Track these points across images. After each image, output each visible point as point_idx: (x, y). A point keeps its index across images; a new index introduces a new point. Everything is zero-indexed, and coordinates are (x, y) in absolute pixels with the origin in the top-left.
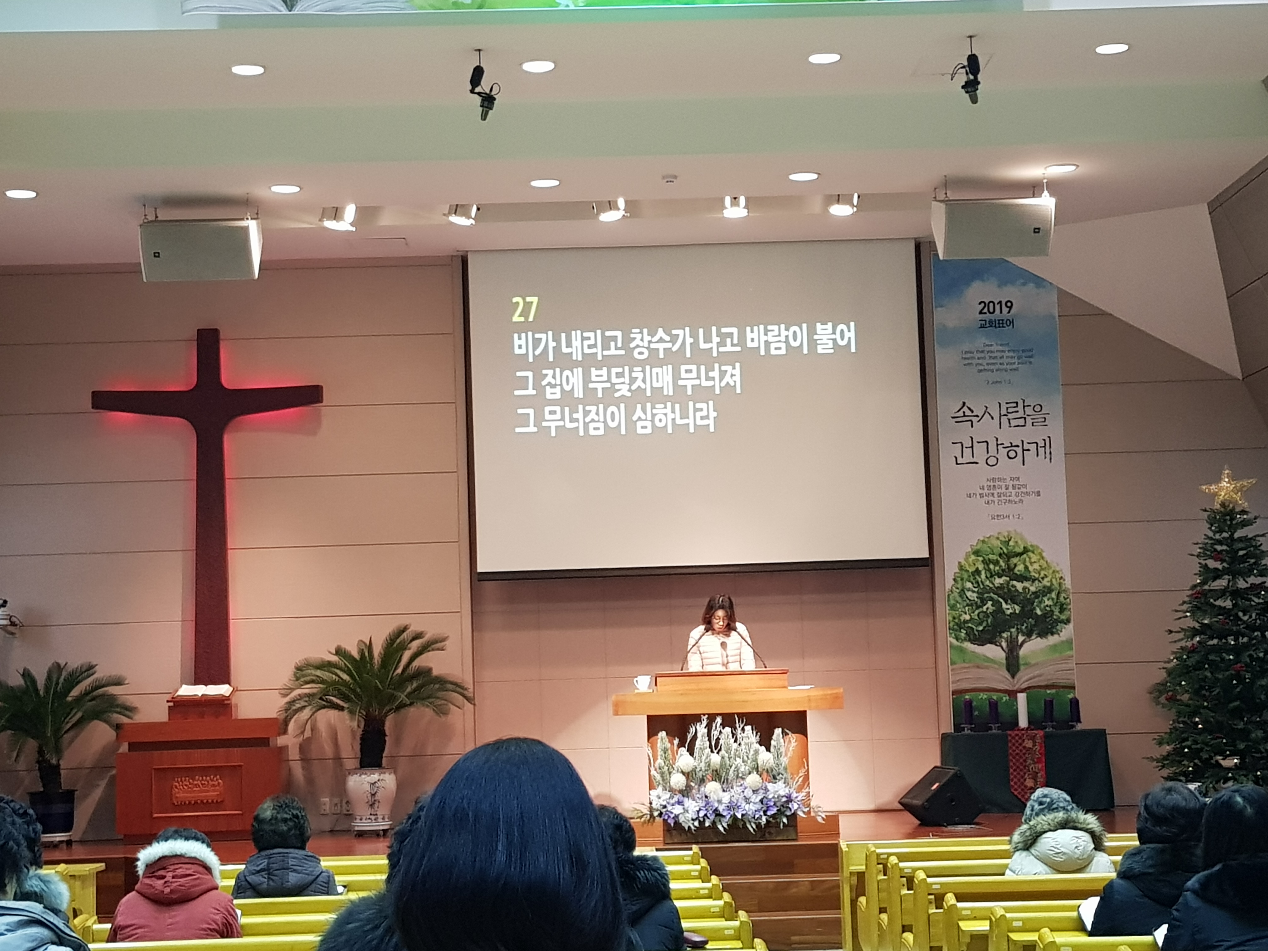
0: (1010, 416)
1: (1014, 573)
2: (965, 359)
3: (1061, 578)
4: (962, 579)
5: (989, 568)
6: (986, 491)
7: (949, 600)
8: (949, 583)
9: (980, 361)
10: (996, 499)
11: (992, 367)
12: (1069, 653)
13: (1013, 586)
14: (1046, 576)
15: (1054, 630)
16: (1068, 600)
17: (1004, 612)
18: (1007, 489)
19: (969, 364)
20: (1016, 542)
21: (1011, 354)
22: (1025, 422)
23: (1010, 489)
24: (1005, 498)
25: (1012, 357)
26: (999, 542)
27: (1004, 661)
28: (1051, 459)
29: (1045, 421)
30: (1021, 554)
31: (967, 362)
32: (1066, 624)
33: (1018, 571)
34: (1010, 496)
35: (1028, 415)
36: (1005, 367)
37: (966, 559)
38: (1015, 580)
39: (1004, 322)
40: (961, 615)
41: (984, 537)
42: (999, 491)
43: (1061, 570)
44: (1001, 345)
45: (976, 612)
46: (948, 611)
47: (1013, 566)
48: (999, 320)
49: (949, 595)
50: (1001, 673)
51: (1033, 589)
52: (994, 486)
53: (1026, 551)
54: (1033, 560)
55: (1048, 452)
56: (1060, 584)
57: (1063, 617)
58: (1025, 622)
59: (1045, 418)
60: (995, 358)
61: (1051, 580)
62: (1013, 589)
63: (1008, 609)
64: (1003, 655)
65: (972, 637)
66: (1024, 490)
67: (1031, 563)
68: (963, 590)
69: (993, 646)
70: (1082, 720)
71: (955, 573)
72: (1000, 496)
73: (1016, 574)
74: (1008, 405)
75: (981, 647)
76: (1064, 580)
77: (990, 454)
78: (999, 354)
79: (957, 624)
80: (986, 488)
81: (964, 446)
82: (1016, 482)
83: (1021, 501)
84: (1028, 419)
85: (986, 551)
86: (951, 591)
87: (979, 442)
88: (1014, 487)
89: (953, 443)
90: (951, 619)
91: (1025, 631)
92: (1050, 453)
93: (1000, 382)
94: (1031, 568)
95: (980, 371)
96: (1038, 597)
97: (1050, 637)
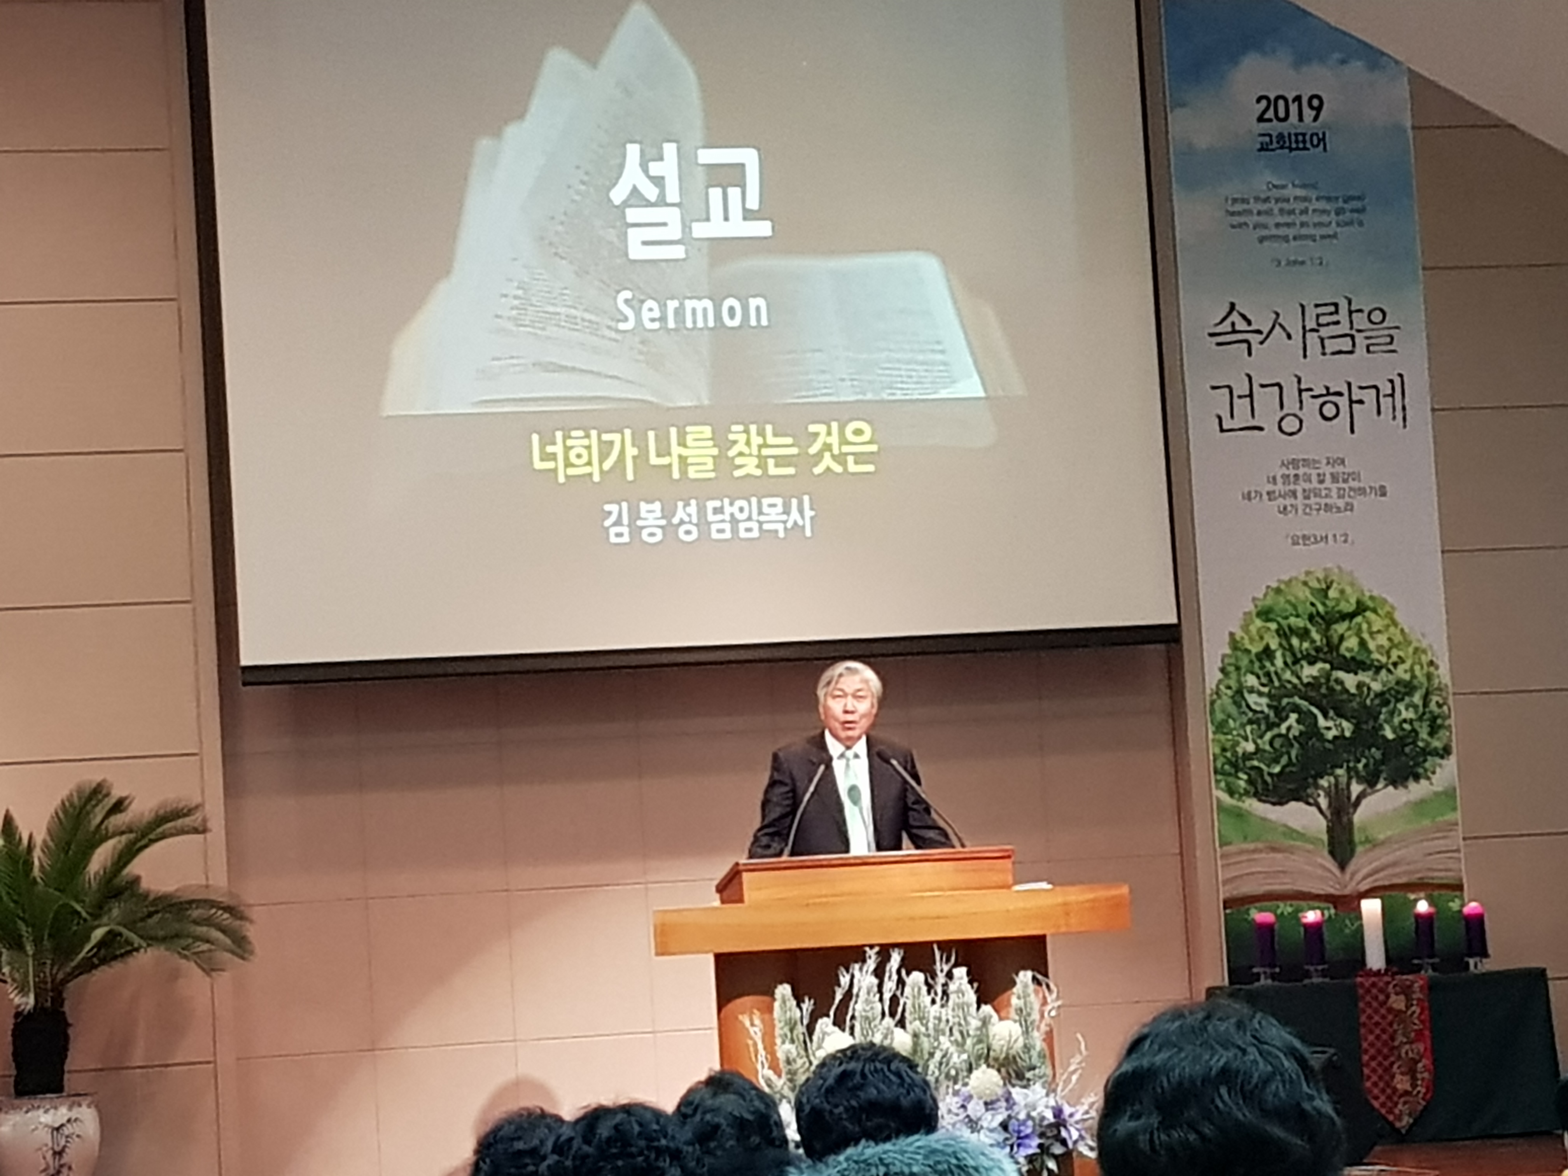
0: (1324, 332)
1: (1339, 655)
2: (1233, 214)
3: (1431, 663)
4: (1238, 668)
5: (1291, 646)
6: (1280, 487)
7: (1212, 712)
8: (1213, 676)
9: (1262, 219)
10: (1300, 501)
11: (1282, 231)
12: (1450, 817)
13: (1339, 682)
14: (1402, 660)
15: (1421, 771)
16: (1445, 708)
17: (1322, 735)
18: (1321, 482)
19: (1240, 225)
20: (1342, 592)
21: (1322, 205)
22: (1354, 345)
23: (1328, 483)
24: (1318, 500)
25: (1324, 212)
26: (1308, 592)
27: (1325, 837)
28: (1404, 419)
29: (1391, 343)
30: (1351, 616)
31: (1236, 220)
32: (1442, 757)
33: (1349, 650)
34: (1327, 496)
35: (1359, 331)
36: (1311, 231)
37: (1245, 628)
38: (1341, 669)
39: (1308, 138)
40: (1237, 744)
41: (1279, 581)
42: (1307, 486)
43: (1431, 646)
44: (1304, 186)
45: (1268, 736)
46: (1211, 736)
47: (1335, 640)
48: (1296, 135)
49: (1212, 703)
50: (1319, 860)
51: (1376, 687)
52: (1296, 476)
53: (1361, 609)
54: (1375, 629)
55: (1399, 406)
56: (1429, 677)
57: (1437, 744)
58: (1363, 755)
59: (1392, 338)
60: (1292, 212)
61: (1412, 670)
62: (1338, 688)
63: (1329, 729)
64: (1323, 823)
65: (1260, 787)
66: (1354, 484)
67: (1371, 634)
68: (1239, 692)
69: (1301, 805)
70: (1490, 951)
71: (1224, 656)
72: (1307, 498)
73: (1344, 657)
74: (1320, 310)
75: (1278, 808)
76: (1437, 668)
77: (1285, 411)
78: (1300, 206)
79: (1229, 762)
80: (1279, 480)
81: (1235, 394)
82: (1340, 469)
83: (1350, 507)
84: (1359, 338)
85: (1286, 610)
86: (1217, 693)
87: (1263, 386)
88: (1335, 478)
89: (1214, 388)
90: (1218, 751)
91: (1363, 774)
92: (1404, 408)
93: (1303, 263)
94: (1372, 645)
95: (1262, 240)
96: (1387, 703)
97: (1412, 785)
